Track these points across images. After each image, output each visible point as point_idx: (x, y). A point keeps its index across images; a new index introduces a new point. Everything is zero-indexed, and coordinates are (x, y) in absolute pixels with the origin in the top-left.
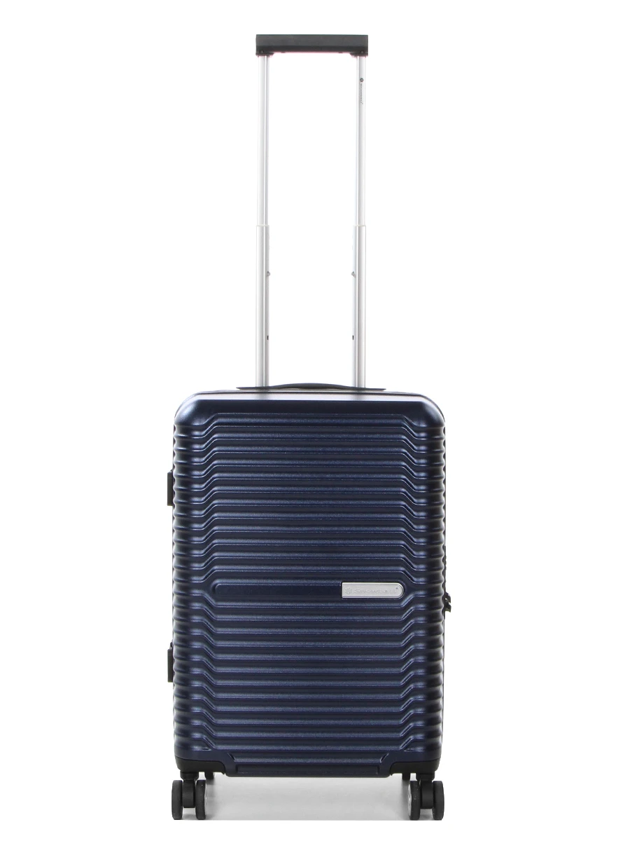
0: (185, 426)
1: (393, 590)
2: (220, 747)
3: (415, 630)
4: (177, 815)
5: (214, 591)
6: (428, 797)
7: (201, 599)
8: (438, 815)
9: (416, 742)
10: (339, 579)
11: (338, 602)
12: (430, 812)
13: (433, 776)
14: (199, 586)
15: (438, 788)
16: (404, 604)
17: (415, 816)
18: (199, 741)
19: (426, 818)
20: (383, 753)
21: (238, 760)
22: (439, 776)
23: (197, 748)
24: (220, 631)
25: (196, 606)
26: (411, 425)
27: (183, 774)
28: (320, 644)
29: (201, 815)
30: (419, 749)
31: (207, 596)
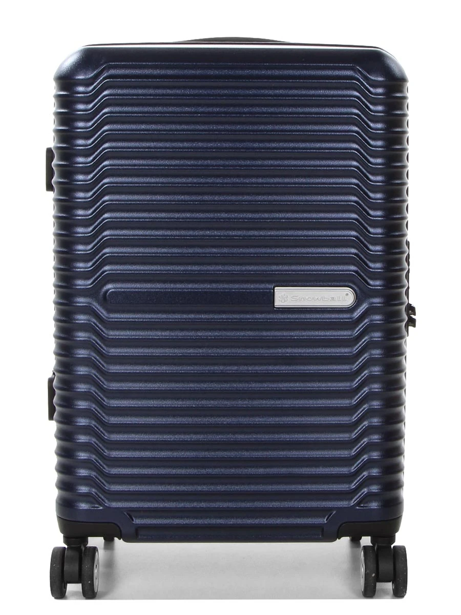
0: (66, 81)
1: (342, 297)
2: (114, 505)
3: (371, 349)
4: (59, 591)
5: (105, 300)
6: (386, 566)
7: (88, 310)
8: (400, 591)
9: (370, 496)
10: (269, 282)
11: (269, 312)
12: (389, 586)
13: (392, 539)
14: (84, 293)
15: (399, 555)
16: (356, 314)
17: (369, 592)
18: (86, 497)
19: (383, 594)
20: (330, 510)
21: (137, 521)
22: (400, 539)
23: (83, 506)
24: (114, 351)
25: (81, 318)
26: (366, 78)
27: (67, 539)
28: (246, 368)
29: (90, 593)
30: (374, 505)
31: (96, 306)
